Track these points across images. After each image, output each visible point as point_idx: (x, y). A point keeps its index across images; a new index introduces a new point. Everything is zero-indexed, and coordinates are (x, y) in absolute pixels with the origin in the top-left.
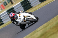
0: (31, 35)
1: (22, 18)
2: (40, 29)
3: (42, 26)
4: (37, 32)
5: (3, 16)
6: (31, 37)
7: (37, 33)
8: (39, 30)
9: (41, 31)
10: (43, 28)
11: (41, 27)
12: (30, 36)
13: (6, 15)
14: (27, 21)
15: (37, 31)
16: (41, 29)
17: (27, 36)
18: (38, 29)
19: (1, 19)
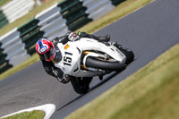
0: (134, 81)
1: (76, 58)
2: (162, 61)
3: (168, 52)
4: (153, 70)
5: (48, 22)
6: (131, 87)
7: (151, 74)
8: (158, 67)
9: (165, 68)
10: (169, 60)
11: (163, 55)
12: (130, 84)
13: (56, 17)
14: (90, 69)
15: (151, 67)
16: (164, 64)
17: (121, 83)
18: (156, 63)
19: (41, 29)
